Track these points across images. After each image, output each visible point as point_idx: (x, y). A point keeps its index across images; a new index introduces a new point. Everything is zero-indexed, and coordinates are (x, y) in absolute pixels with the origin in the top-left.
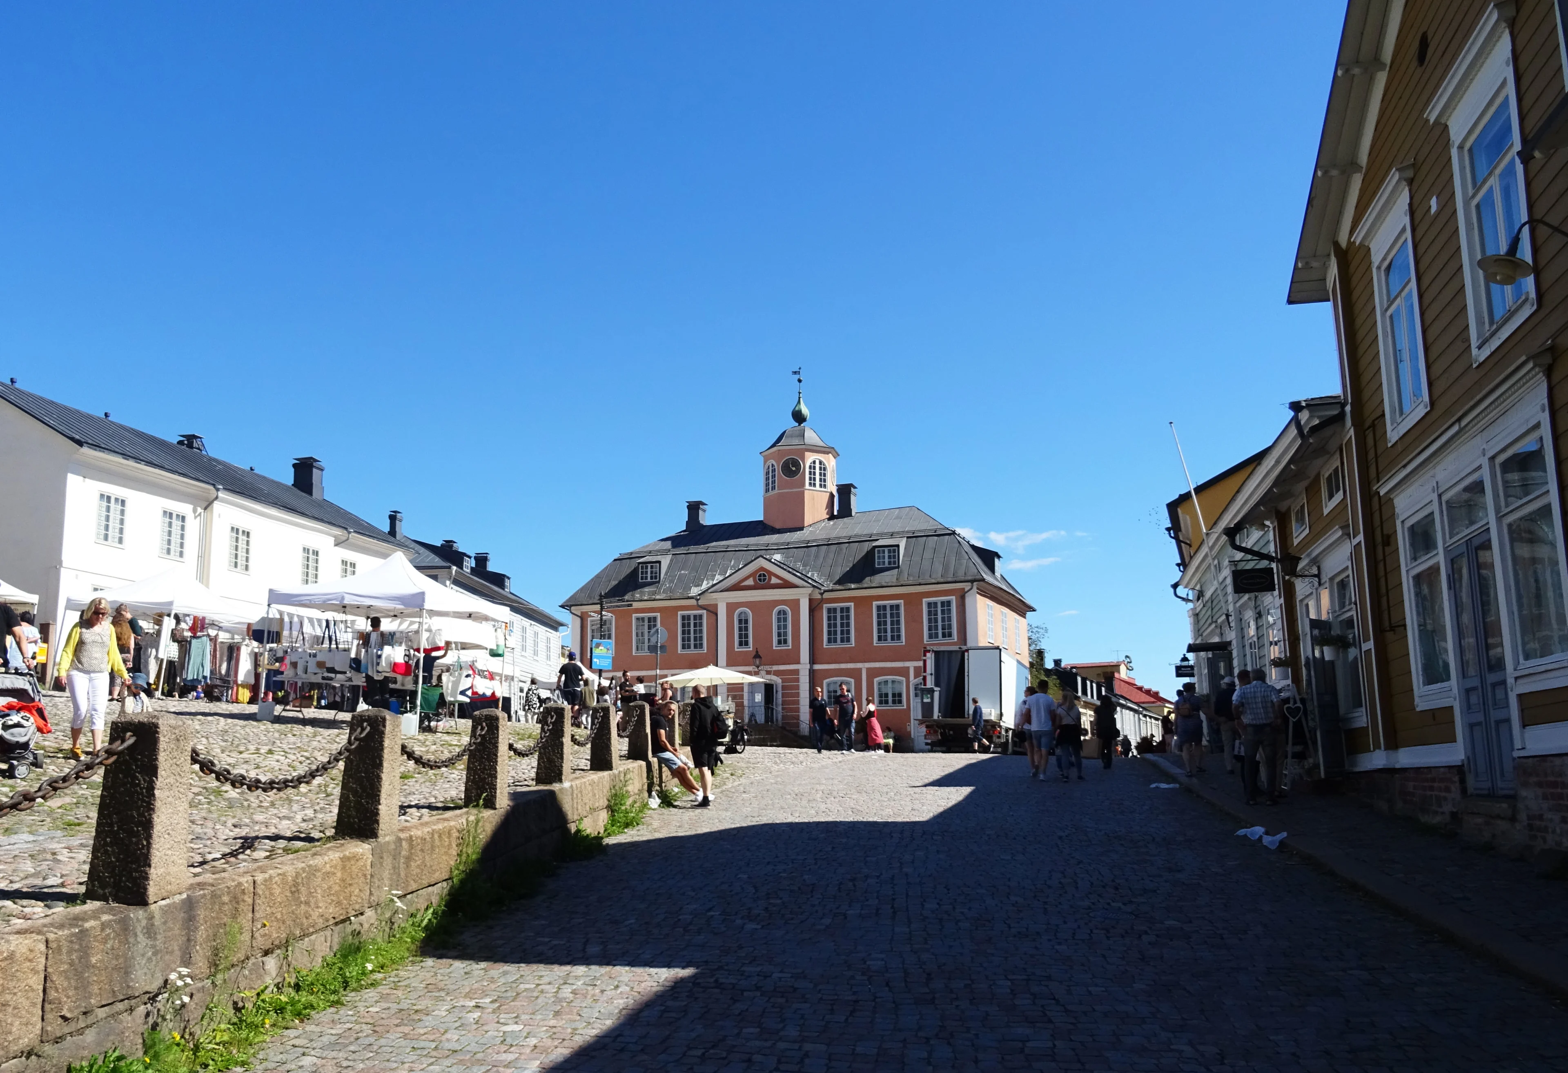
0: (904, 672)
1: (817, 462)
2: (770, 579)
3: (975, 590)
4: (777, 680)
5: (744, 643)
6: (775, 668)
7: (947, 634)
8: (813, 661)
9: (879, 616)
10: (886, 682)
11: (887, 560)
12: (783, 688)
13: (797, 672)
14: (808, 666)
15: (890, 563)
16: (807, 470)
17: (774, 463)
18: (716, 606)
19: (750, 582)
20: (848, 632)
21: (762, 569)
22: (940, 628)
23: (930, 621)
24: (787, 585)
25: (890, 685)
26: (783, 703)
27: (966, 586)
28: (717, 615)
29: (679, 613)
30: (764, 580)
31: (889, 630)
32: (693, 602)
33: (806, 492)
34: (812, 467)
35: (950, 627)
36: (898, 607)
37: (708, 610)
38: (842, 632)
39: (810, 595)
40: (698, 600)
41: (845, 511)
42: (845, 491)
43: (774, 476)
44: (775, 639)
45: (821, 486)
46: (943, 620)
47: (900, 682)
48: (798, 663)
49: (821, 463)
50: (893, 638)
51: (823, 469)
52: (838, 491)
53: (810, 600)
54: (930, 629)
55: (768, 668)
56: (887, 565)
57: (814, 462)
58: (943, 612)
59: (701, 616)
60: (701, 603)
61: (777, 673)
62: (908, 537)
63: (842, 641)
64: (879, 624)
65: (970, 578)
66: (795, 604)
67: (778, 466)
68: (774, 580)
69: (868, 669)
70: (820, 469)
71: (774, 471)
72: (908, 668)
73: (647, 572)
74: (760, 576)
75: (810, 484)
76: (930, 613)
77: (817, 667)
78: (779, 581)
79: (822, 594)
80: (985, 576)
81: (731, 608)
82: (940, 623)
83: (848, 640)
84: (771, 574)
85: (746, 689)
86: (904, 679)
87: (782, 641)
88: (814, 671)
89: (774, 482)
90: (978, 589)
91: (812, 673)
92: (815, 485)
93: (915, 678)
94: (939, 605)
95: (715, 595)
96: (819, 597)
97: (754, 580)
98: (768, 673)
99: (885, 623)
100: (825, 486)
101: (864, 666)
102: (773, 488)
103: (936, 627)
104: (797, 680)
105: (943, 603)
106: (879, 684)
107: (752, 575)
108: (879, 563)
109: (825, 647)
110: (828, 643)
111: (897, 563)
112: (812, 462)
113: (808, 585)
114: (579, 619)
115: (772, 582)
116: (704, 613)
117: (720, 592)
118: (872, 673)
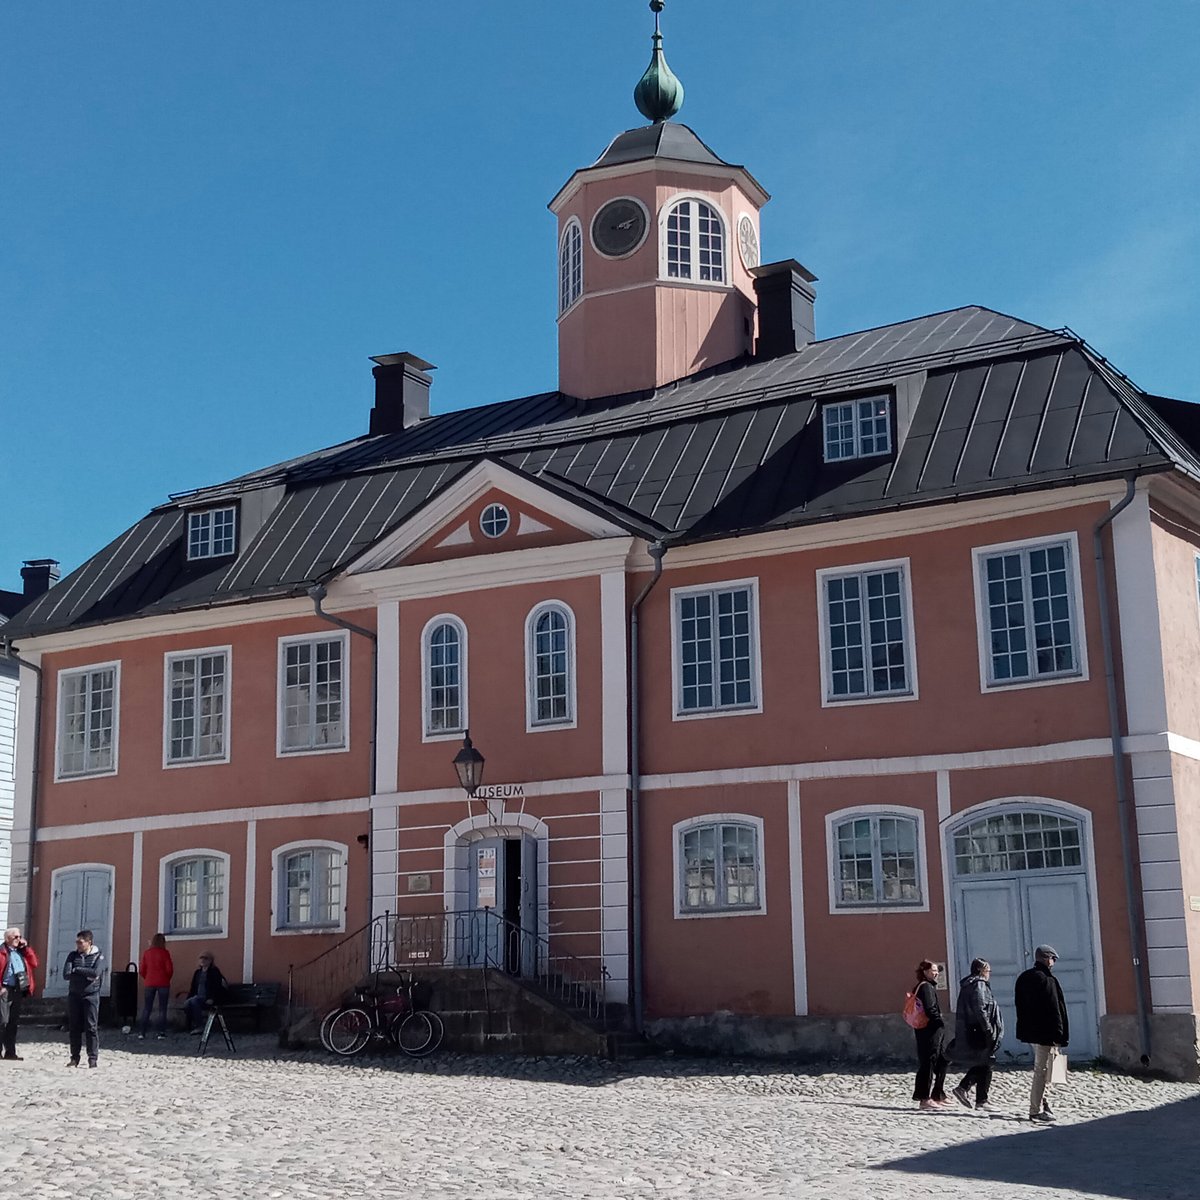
0: (919, 791)
1: (694, 208)
2: (516, 523)
3: (1141, 501)
4: (535, 826)
5: (445, 715)
6: (532, 789)
7: (1054, 657)
8: (639, 764)
9: (835, 613)
10: (862, 825)
11: (857, 439)
12: (555, 851)
13: (592, 800)
14: (624, 782)
15: (867, 445)
16: (663, 231)
17: (578, 224)
18: (372, 614)
19: (462, 536)
20: (744, 669)
21: (495, 494)
22: (1031, 637)
23: (996, 617)
24: (562, 534)
25: (875, 833)
26: (555, 898)
27: (1111, 491)
28: (375, 638)
29: (280, 642)
30: (501, 526)
31: (867, 657)
32: (307, 607)
33: (661, 293)
34: (680, 220)
35: (1064, 633)
36: (892, 579)
37: (353, 629)
38: (726, 670)
39: (629, 562)
40: (319, 598)
41: (779, 340)
42: (777, 282)
43: (576, 260)
44: (531, 706)
45: (704, 272)
46: (1040, 611)
47: (905, 824)
48: (596, 770)
49: (704, 209)
50: (880, 682)
51: (713, 226)
52: (757, 285)
53: (631, 579)
54: (998, 644)
55: (509, 790)
56: (858, 452)
57: (685, 208)
58: (1038, 586)
59: (336, 647)
60: (326, 607)
61: (536, 806)
62: (932, 373)
63: (727, 698)
64: (836, 637)
65: (1125, 465)
66: (586, 592)
67: (585, 228)
68: (528, 526)
69: (805, 785)
70: (703, 226)
71: (577, 243)
72: (932, 776)
73: (206, 534)
74: (489, 515)
75: (672, 268)
76: (995, 593)
77: (651, 783)
78: (537, 526)
79: (659, 555)
80: (1175, 457)
81: (413, 614)
82: (1030, 624)
83: (745, 694)
84: (519, 507)
85: (450, 859)
86: (920, 813)
87: (550, 708)
88: (642, 794)
89: (576, 276)
90: (1153, 501)
91: (638, 802)
92: (686, 270)
93: (954, 811)
94: (1025, 565)
95: (364, 581)
96: (653, 564)
97: (474, 530)
98: (512, 805)
99: (855, 634)
100: (718, 274)
101: (793, 775)
102: (578, 293)
103: (1019, 640)
104: (594, 826)
105: (1036, 557)
106: (842, 831)
107: (469, 515)
108: (834, 449)
109: (675, 718)
110: (686, 706)
111: (890, 445)
112: (675, 211)
113: (623, 532)
114: (34, 674)
115: (521, 532)
116: (343, 637)
117: (383, 568)
118: (820, 799)
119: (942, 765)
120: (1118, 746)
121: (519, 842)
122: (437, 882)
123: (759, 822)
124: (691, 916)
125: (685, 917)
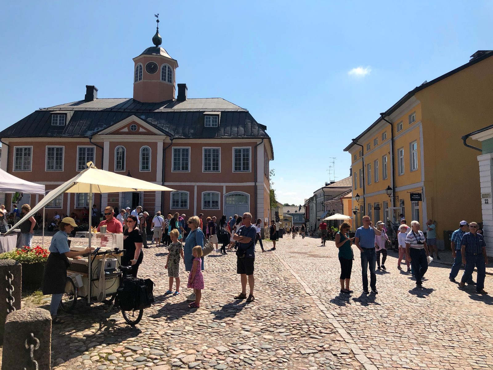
0: (220, 189)
1: (167, 67)
2: (139, 129)
3: (263, 143)
5: (120, 167)
7: (246, 168)
8: (164, 180)
9: (206, 155)
10: (209, 194)
11: (211, 123)
14: (161, 183)
15: (213, 125)
16: (161, 71)
17: (142, 65)
18: (103, 143)
19: (126, 130)
20: (187, 164)
21: (134, 122)
22: (242, 164)
23: (236, 160)
24: (149, 133)
25: (211, 196)
27: (259, 141)
28: (103, 149)
29: (78, 146)
30: (135, 129)
31: (212, 164)
32: (87, 140)
33: (160, 83)
34: (164, 69)
35: (248, 164)
36: (217, 150)
37: (97, 146)
38: (183, 164)
39: (164, 141)
40: (91, 139)
43: (141, 72)
44: (140, 166)
46: (244, 159)
47: (217, 195)
48: (155, 181)
49: (169, 68)
50: (214, 169)
53: (164, 143)
54: (236, 164)
56: (211, 126)
58: (244, 155)
59: (92, 149)
60: (92, 141)
62: (222, 112)
63: (183, 169)
64: (206, 160)
65: (261, 137)
66: (154, 145)
67: (144, 66)
68: (141, 130)
69: (198, 186)
71: (141, 69)
72: (222, 186)
73: (57, 120)
74: (132, 126)
76: (236, 156)
77: (166, 184)
78: (144, 130)
79: (172, 140)
81: (113, 145)
82: (242, 162)
83: (187, 168)
84: (140, 126)
85: (120, 196)
86: (220, 193)
87: (145, 167)
88: (164, 186)
89: (140, 75)
92: (165, 80)
93: (226, 193)
94: (242, 151)
95: (101, 137)
96: (170, 142)
97: (129, 129)
99: (209, 160)
101: (196, 184)
102: (140, 79)
103: (240, 164)
105: (244, 150)
106: (205, 195)
107: (127, 126)
108: (206, 124)
109: (172, 172)
110: (174, 170)
111: (217, 126)
112: (163, 67)
113: (163, 134)
114: (7, 147)
115: (140, 131)
116: (94, 147)
117: (106, 134)
118: (200, 189)
119: (224, 185)
120: (255, 184)
121: (139, 194)
122: (118, 200)
123: (189, 193)
124: (173, 209)
125: (172, 209)
